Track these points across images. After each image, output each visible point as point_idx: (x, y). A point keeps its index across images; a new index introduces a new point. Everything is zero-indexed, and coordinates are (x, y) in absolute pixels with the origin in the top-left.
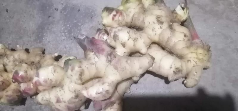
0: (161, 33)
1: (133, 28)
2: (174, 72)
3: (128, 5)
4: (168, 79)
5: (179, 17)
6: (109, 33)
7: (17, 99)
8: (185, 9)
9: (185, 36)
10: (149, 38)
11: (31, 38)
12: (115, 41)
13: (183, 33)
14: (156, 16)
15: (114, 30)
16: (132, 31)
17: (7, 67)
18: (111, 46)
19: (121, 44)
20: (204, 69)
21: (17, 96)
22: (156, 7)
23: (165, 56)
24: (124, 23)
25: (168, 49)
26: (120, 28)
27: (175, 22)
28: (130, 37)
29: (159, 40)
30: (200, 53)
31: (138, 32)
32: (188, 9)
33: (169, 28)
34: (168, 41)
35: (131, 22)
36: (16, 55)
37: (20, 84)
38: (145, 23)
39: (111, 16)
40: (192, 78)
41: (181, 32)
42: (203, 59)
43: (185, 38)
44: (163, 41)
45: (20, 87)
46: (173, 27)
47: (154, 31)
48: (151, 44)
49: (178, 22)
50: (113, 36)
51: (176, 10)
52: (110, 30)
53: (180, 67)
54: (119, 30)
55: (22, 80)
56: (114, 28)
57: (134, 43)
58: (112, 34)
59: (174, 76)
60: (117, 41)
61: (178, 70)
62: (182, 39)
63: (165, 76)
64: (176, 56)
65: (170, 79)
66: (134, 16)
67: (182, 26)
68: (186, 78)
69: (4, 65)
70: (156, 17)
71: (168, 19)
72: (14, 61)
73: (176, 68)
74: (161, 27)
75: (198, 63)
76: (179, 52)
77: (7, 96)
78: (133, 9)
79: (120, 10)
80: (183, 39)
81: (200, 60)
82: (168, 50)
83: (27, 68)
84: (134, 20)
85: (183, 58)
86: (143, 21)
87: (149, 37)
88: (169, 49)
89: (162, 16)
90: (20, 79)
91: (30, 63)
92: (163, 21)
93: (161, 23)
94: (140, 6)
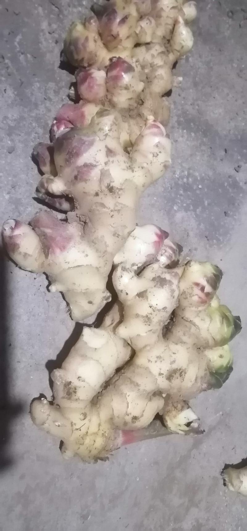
0: (150, 372)
1: (172, 319)
2: (70, 383)
3: (217, 319)
4: (58, 369)
5: (174, 413)
6: (170, 270)
7: (76, 57)
8: (186, 429)
9: (135, 418)
10: (145, 346)
11: (191, 104)
12: (154, 279)
13: (142, 416)
14: (186, 369)
15: (175, 281)
16: (165, 316)
17: (143, 49)
18: (144, 268)
19: (145, 289)
20: (62, 443)
21: (83, 59)
22: (202, 373)
23: (104, 371)
24: (185, 303)
25: (116, 379)
26: (176, 294)
27: (166, 404)
28: (154, 311)
29: (138, 367)
30: (95, 441)
31: (161, 327)
32: (186, 435)
33: (156, 390)
34: (132, 382)
35: (183, 318)
36: (163, 73)
37: (104, 70)
38: (177, 344)
39: (204, 282)
40: (49, 415)
41: (144, 411)
42: (83, 444)
43: (131, 416)
44: (134, 372)
45: (99, 70)
46: (157, 397)
47: (156, 359)
48: (131, 347)
49: (164, 408)
50: (163, 276)
51: (189, 410)
52: (176, 274)
53: (76, 397)
54: (173, 291)
55: (111, 77)
56: (179, 282)
57: (143, 317)
58: (168, 277)
59: (62, 382)
60: (152, 284)
61: (71, 391)
62: (130, 410)
63: (65, 364)
64: (99, 393)
65: (58, 373)
66: (195, 325)
67: (156, 416)
68: (51, 403)
69: (148, 44)
70: (183, 368)
71: (175, 391)
72: (152, 65)
73: (75, 389)
74: (163, 374)
75: (77, 434)
76: (105, 400)
77: (87, 39)
78: (208, 327)
79: (210, 301)
80: (131, 414)
81: (82, 438)
82: (114, 381)
83: (133, 91)
84: (187, 323)
85: (92, 406)
86: (180, 342)
87: (148, 348)
88: (116, 381)
89: (183, 380)
90: (114, 73)
91: (142, 98)
92: (173, 381)
93: (170, 377)
94: (211, 342)
